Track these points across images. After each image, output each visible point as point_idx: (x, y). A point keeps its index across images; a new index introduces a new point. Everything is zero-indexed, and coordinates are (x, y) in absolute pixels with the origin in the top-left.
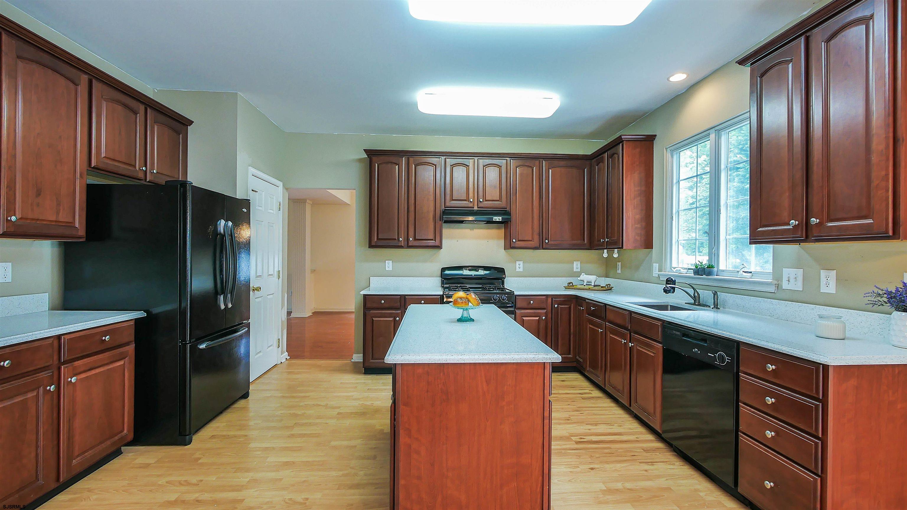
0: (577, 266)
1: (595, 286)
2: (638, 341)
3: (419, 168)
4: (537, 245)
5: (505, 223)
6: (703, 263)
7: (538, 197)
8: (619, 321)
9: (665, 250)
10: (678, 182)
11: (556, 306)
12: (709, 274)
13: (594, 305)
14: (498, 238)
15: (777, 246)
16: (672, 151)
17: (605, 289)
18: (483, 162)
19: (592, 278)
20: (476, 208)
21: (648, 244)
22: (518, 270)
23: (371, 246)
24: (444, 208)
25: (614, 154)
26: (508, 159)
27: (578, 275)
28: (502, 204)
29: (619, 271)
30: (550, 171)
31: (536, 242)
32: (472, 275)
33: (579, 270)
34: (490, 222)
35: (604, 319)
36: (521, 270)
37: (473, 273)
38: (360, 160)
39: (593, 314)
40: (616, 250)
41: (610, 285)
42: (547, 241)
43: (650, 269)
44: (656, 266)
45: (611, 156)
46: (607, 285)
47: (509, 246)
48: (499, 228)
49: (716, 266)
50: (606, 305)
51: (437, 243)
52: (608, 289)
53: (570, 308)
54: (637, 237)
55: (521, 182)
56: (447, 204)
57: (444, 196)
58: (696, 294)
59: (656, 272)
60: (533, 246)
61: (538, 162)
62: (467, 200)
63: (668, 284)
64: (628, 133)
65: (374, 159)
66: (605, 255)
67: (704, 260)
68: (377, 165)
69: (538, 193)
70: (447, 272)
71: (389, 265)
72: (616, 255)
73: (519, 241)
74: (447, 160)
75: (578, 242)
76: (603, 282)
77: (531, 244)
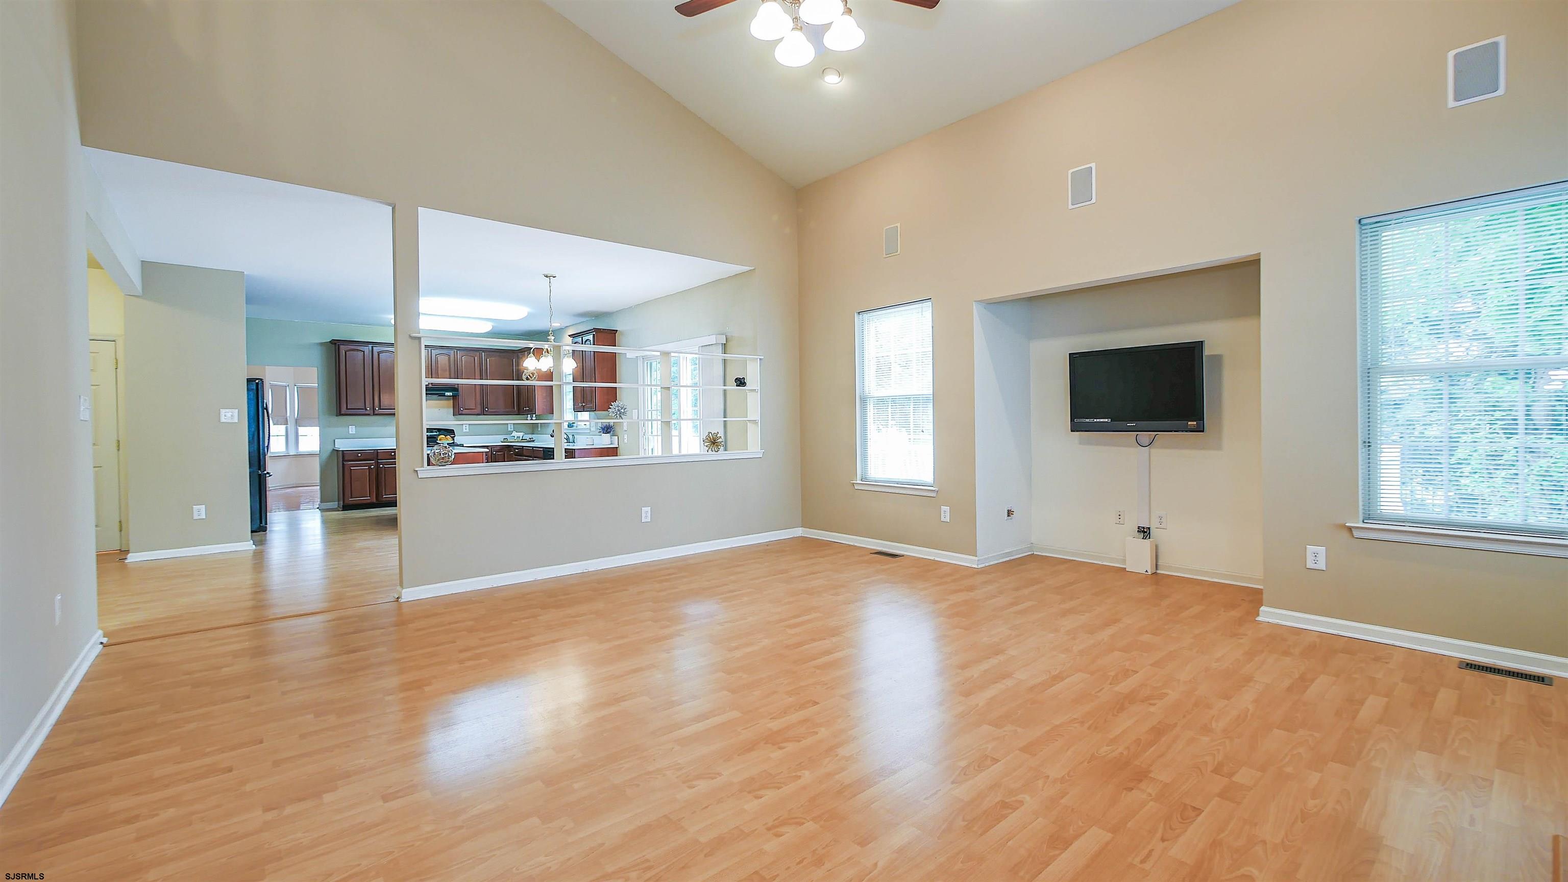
0: (509, 426)
1: (522, 440)
3: (381, 354)
4: (480, 413)
5: (454, 397)
7: (479, 378)
11: (494, 452)
13: (517, 449)
14: (448, 407)
17: (529, 441)
18: (435, 352)
19: (521, 434)
21: (551, 411)
22: (464, 430)
23: (340, 414)
26: (454, 351)
27: (511, 433)
29: (539, 429)
30: (488, 359)
31: (478, 410)
33: (512, 430)
34: (444, 396)
36: (468, 430)
38: (322, 344)
39: (518, 454)
42: (487, 409)
46: (531, 438)
47: (457, 413)
48: (449, 400)
52: (531, 441)
53: (504, 454)
54: (544, 407)
55: (466, 366)
60: (476, 413)
61: (478, 354)
65: (341, 347)
68: (344, 351)
69: (479, 375)
71: (352, 430)
73: (465, 409)
75: (510, 410)
76: (527, 437)
77: (474, 412)
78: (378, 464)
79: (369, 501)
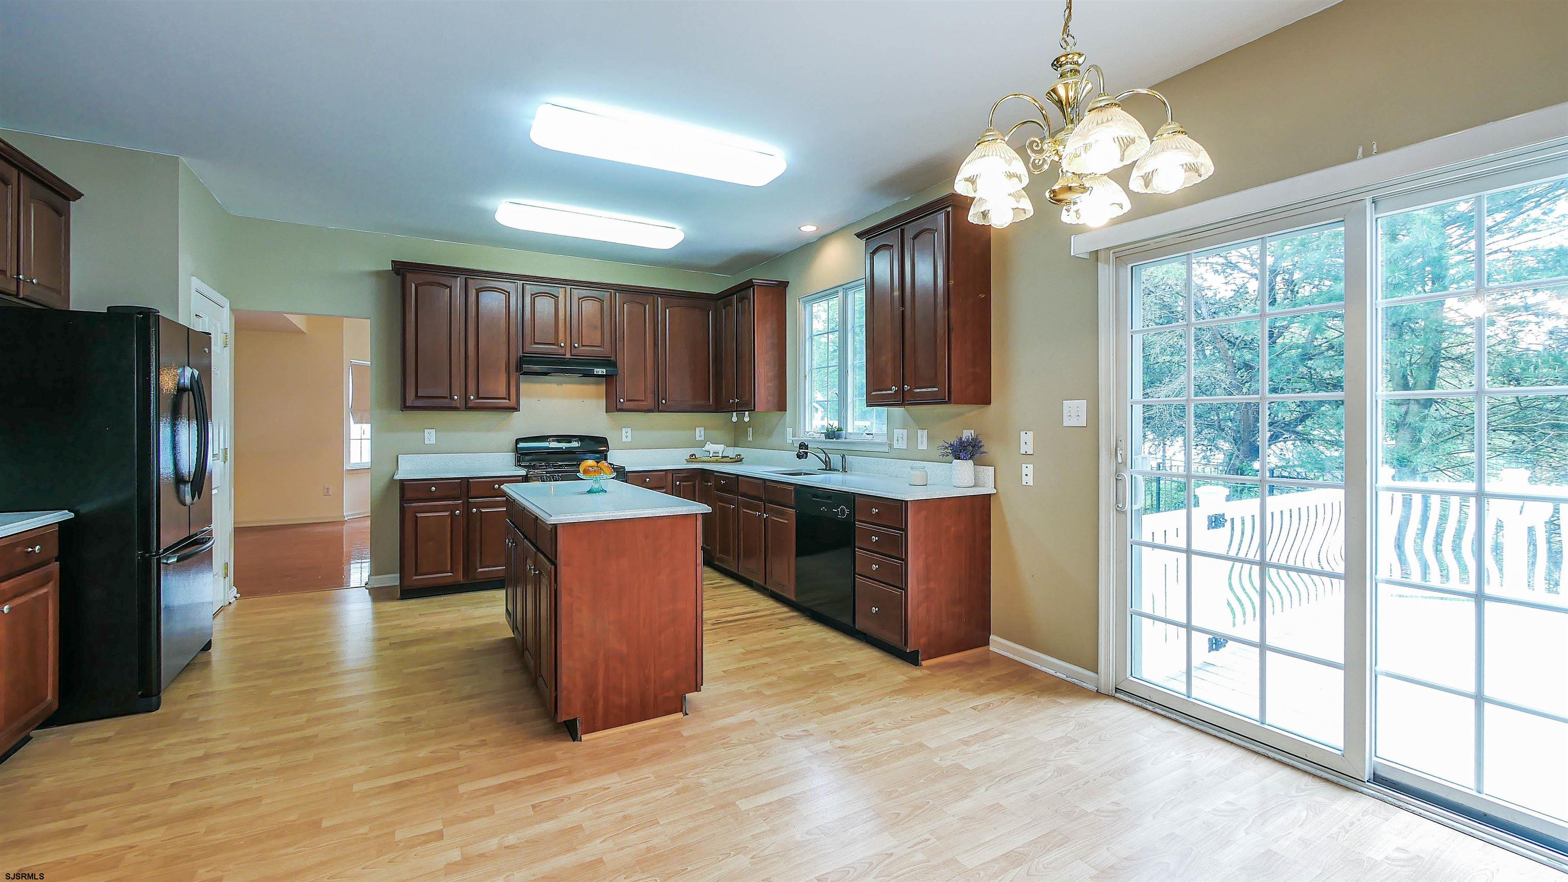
0: (700, 434)
1: (723, 457)
2: (772, 510)
3: (482, 294)
4: (651, 406)
5: (609, 379)
6: (834, 427)
7: (652, 343)
8: (753, 492)
9: (799, 413)
10: (811, 338)
11: (678, 483)
12: (838, 437)
13: (724, 478)
14: (598, 397)
15: (891, 409)
16: (805, 302)
17: (734, 460)
18: (577, 293)
19: (719, 448)
20: (568, 356)
21: (782, 406)
22: (624, 439)
23: (405, 407)
24: (521, 354)
25: (744, 298)
26: (612, 291)
27: (702, 444)
28: (606, 351)
29: (750, 439)
30: (667, 310)
31: (649, 403)
32: (562, 448)
33: (702, 438)
34: (588, 375)
35: (736, 493)
36: (629, 439)
37: (564, 445)
38: (379, 274)
39: (723, 489)
40: (747, 413)
41: (740, 455)
42: (663, 401)
43: (784, 433)
44: (789, 431)
45: (741, 300)
46: (737, 455)
47: (613, 406)
48: (597, 383)
49: (844, 429)
50: (738, 475)
51: (512, 403)
52: (739, 460)
53: (694, 485)
54: (769, 398)
55: (629, 322)
56: (527, 349)
57: (521, 334)
58: (827, 459)
59: (789, 439)
60: (646, 409)
61: (652, 298)
62: (557, 344)
63: (802, 449)
64: (760, 276)
65: (409, 276)
66: (735, 419)
67: (835, 424)
68: (413, 285)
69: (652, 338)
70: (521, 445)
71: (430, 436)
72: (747, 419)
73: (627, 400)
74: (527, 287)
75: (702, 402)
76: (732, 452)
77: (643, 405)
78: (467, 507)
79: (451, 580)
